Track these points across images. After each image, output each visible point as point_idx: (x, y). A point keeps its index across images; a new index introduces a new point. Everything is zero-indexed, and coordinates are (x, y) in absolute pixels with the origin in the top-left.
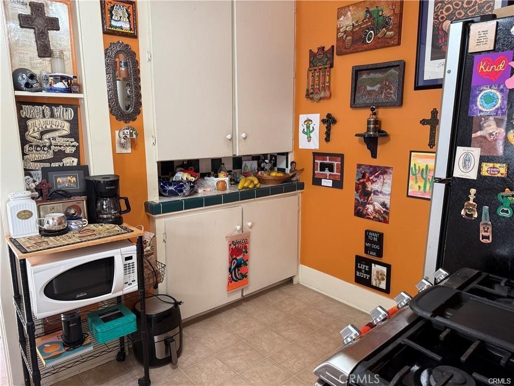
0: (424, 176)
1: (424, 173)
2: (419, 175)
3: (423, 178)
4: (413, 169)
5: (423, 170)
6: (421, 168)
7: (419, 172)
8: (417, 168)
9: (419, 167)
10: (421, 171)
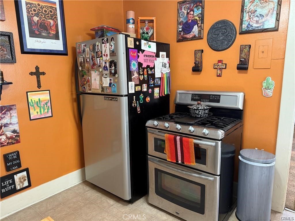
0: (39, 105)
1: (39, 104)
2: (35, 106)
3: (39, 107)
4: (31, 102)
5: (37, 102)
6: (36, 101)
7: (35, 104)
8: (33, 102)
9: (34, 100)
10: (36, 103)
